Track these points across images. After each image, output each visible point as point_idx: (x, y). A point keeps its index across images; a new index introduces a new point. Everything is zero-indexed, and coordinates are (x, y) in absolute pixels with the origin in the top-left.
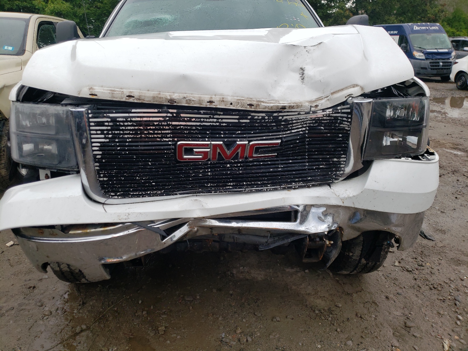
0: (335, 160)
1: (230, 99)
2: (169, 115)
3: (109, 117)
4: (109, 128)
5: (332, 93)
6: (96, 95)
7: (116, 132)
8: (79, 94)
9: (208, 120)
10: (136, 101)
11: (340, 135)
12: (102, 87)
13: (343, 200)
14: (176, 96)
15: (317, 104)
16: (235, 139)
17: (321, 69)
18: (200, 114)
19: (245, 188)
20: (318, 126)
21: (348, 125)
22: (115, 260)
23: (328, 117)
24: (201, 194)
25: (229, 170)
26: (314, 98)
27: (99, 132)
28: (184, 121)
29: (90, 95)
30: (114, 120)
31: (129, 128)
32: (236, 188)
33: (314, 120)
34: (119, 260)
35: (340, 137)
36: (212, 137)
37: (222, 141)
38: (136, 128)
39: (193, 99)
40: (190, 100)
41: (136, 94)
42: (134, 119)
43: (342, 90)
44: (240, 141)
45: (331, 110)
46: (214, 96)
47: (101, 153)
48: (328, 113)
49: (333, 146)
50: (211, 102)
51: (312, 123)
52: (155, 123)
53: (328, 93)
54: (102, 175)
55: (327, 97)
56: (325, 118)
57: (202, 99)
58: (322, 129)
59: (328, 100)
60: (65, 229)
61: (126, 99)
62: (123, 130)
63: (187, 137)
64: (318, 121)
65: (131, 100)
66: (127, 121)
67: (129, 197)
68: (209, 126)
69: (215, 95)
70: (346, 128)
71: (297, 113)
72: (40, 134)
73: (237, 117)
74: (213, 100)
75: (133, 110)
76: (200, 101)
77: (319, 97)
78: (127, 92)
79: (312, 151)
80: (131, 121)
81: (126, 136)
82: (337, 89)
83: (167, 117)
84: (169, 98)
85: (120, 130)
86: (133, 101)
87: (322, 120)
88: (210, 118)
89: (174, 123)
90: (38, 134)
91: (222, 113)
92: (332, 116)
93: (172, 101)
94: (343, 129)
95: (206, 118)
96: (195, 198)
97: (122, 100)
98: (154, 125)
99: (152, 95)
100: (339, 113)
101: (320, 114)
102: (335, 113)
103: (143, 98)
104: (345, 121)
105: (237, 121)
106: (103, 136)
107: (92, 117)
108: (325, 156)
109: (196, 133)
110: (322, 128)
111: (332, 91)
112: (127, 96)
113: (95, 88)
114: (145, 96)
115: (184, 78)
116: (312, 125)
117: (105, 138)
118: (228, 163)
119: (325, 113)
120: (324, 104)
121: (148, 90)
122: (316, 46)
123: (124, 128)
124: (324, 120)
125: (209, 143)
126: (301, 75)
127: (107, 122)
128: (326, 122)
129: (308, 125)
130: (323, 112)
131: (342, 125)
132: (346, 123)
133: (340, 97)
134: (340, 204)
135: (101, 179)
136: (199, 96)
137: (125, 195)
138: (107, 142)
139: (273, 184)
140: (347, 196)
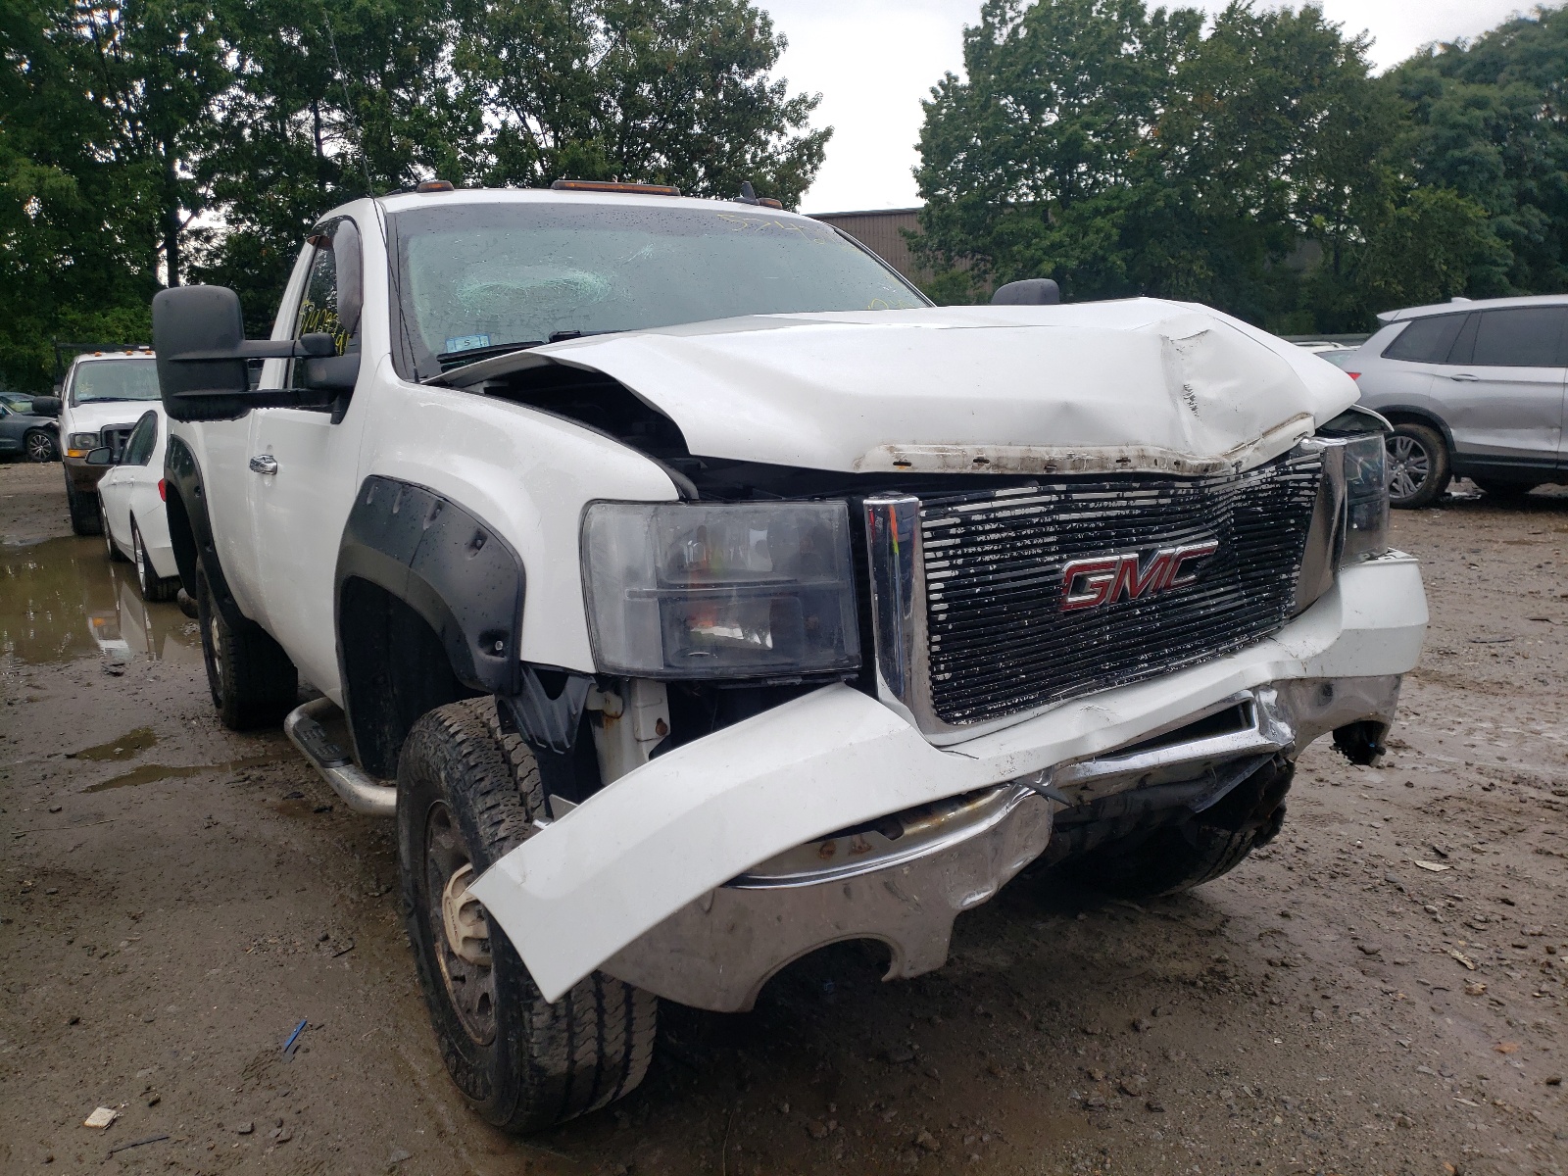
0: (1284, 576)
1: (1153, 451)
2: (1054, 498)
3: (955, 514)
4: (958, 541)
5: (1265, 435)
6: (908, 464)
7: (970, 550)
8: (858, 466)
9: (1114, 504)
10: (991, 472)
11: (1292, 521)
12: (914, 442)
13: (1304, 664)
14: (1056, 453)
15: (1238, 458)
16: (1154, 545)
17: (1231, 384)
18: (1104, 490)
19: (1166, 664)
20: (1252, 505)
21: (1309, 496)
22: (982, 895)
23: (1270, 483)
24: (1096, 691)
25: (1141, 623)
26: (1228, 447)
27: (940, 554)
28: (1078, 510)
29: (895, 464)
30: (966, 521)
31: (993, 536)
32: (1155, 666)
33: (1244, 493)
34: (986, 894)
35: (1293, 525)
36: (1121, 545)
37: (1137, 552)
38: (1004, 535)
39: (1088, 457)
40: (1081, 460)
41: (990, 453)
42: (1000, 515)
43: (1282, 425)
44: (1163, 548)
45: (1273, 468)
46: (1124, 448)
47: (945, 606)
48: (1269, 475)
49: (1281, 546)
50: (1124, 460)
51: (1241, 500)
52: (1035, 520)
53: (1256, 434)
54: (942, 667)
55: (1253, 443)
56: (1264, 487)
57: (1106, 455)
58: (1259, 513)
59: (1257, 449)
60: (890, 826)
61: (973, 468)
62: (982, 543)
63: (1081, 550)
64: (1251, 494)
65: (983, 470)
66: (988, 521)
67: (986, 718)
68: (1117, 517)
69: (1127, 445)
70: (1304, 504)
71: (1224, 480)
72: (783, 582)
73: (1155, 493)
74: (1126, 454)
75: (999, 493)
76: (1102, 461)
77: (1237, 444)
78: (972, 452)
79: (1247, 564)
80: (996, 520)
81: (987, 558)
82: (1274, 425)
83: (1050, 503)
84: (1047, 458)
85: (977, 544)
86: (987, 472)
87: (1259, 491)
88: (1119, 498)
89: (1063, 517)
90: (755, 584)
91: (1137, 485)
92: (1277, 482)
93: (1050, 465)
94: (1298, 505)
95: (1111, 500)
96: (1087, 704)
97: (964, 471)
98: (1032, 526)
99: (1019, 455)
100: (1288, 473)
101: (1255, 479)
102: (1283, 474)
103: (1004, 462)
104: (1304, 488)
105: (1153, 502)
106: (946, 563)
107: (927, 518)
108: (1267, 571)
109: (1096, 538)
110: (1259, 509)
111: (1264, 431)
112: (975, 461)
113: (899, 446)
114: (1008, 459)
115: (1067, 411)
116: (1239, 505)
117: (952, 567)
118: (1138, 607)
119: (1264, 476)
120: (1251, 457)
121: (1010, 444)
122: (1194, 340)
123: (983, 538)
124: (1263, 491)
125: (1116, 558)
126: (1189, 401)
127: (955, 526)
128: (1266, 494)
129: (1233, 505)
130: (1261, 473)
131: (1296, 499)
132: (1307, 492)
133: (1282, 441)
134: (1301, 674)
135: (940, 677)
136: (1098, 448)
137: (979, 715)
138: (955, 577)
139: (1209, 645)
140: (1311, 655)
